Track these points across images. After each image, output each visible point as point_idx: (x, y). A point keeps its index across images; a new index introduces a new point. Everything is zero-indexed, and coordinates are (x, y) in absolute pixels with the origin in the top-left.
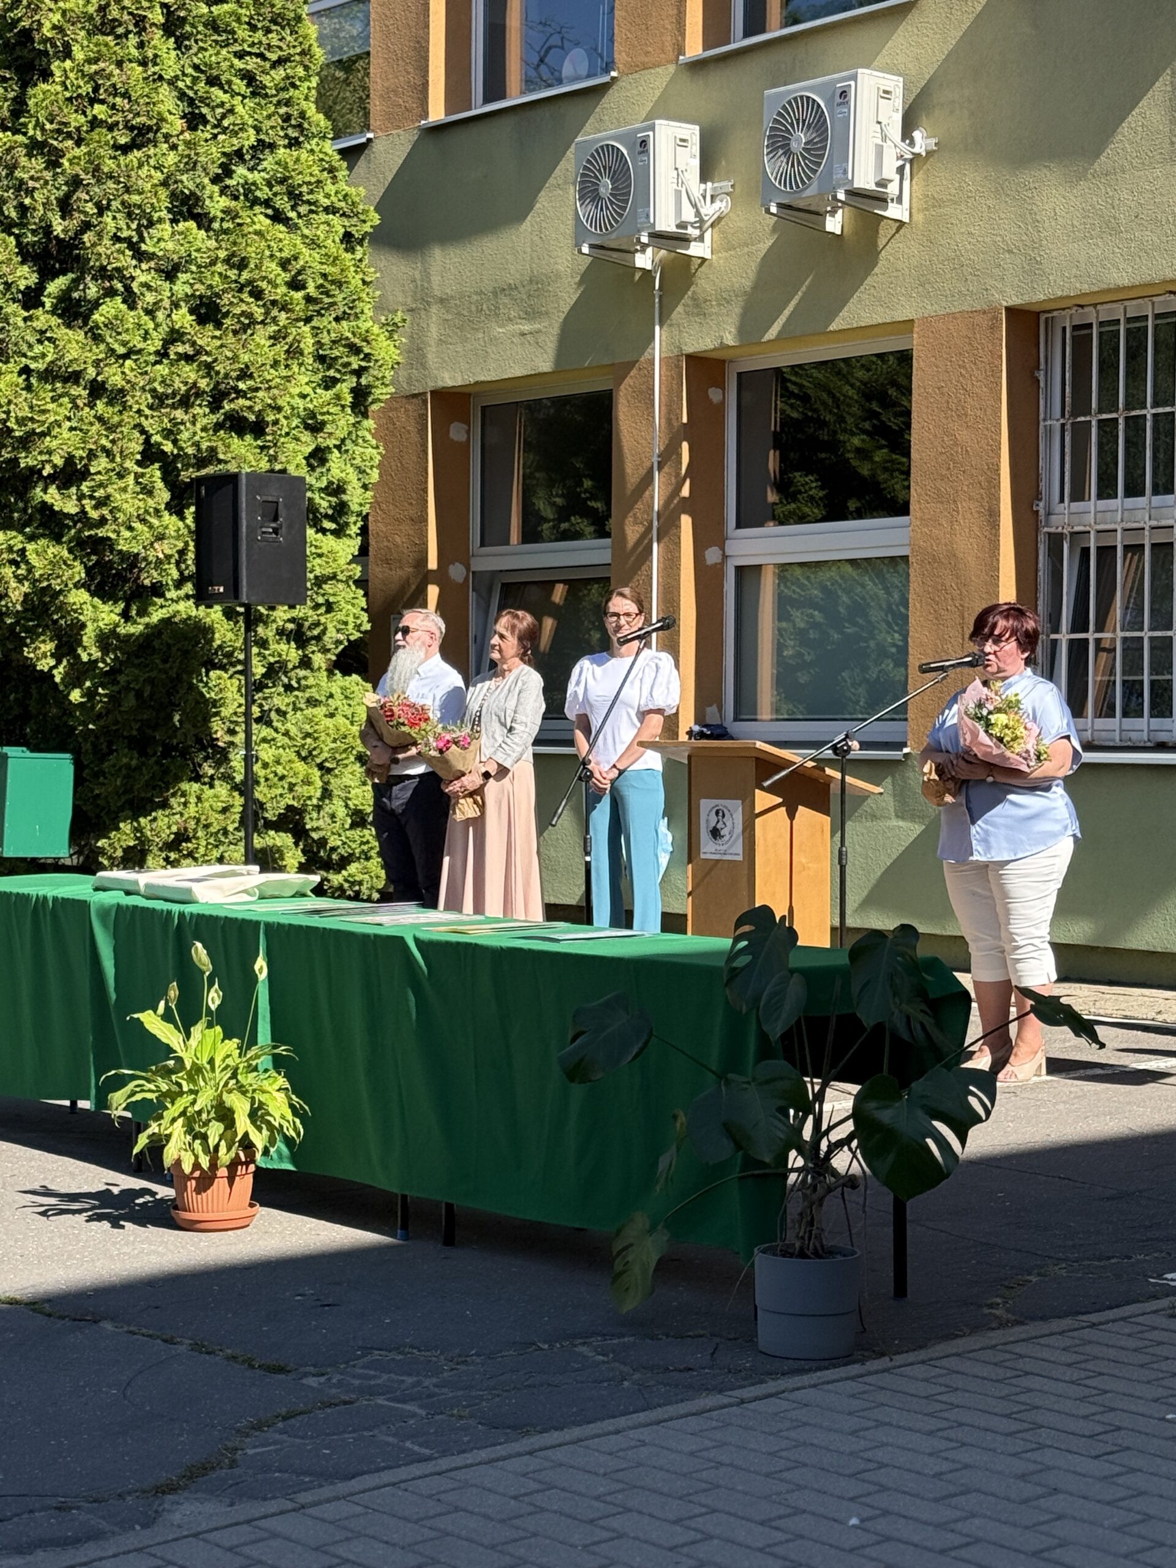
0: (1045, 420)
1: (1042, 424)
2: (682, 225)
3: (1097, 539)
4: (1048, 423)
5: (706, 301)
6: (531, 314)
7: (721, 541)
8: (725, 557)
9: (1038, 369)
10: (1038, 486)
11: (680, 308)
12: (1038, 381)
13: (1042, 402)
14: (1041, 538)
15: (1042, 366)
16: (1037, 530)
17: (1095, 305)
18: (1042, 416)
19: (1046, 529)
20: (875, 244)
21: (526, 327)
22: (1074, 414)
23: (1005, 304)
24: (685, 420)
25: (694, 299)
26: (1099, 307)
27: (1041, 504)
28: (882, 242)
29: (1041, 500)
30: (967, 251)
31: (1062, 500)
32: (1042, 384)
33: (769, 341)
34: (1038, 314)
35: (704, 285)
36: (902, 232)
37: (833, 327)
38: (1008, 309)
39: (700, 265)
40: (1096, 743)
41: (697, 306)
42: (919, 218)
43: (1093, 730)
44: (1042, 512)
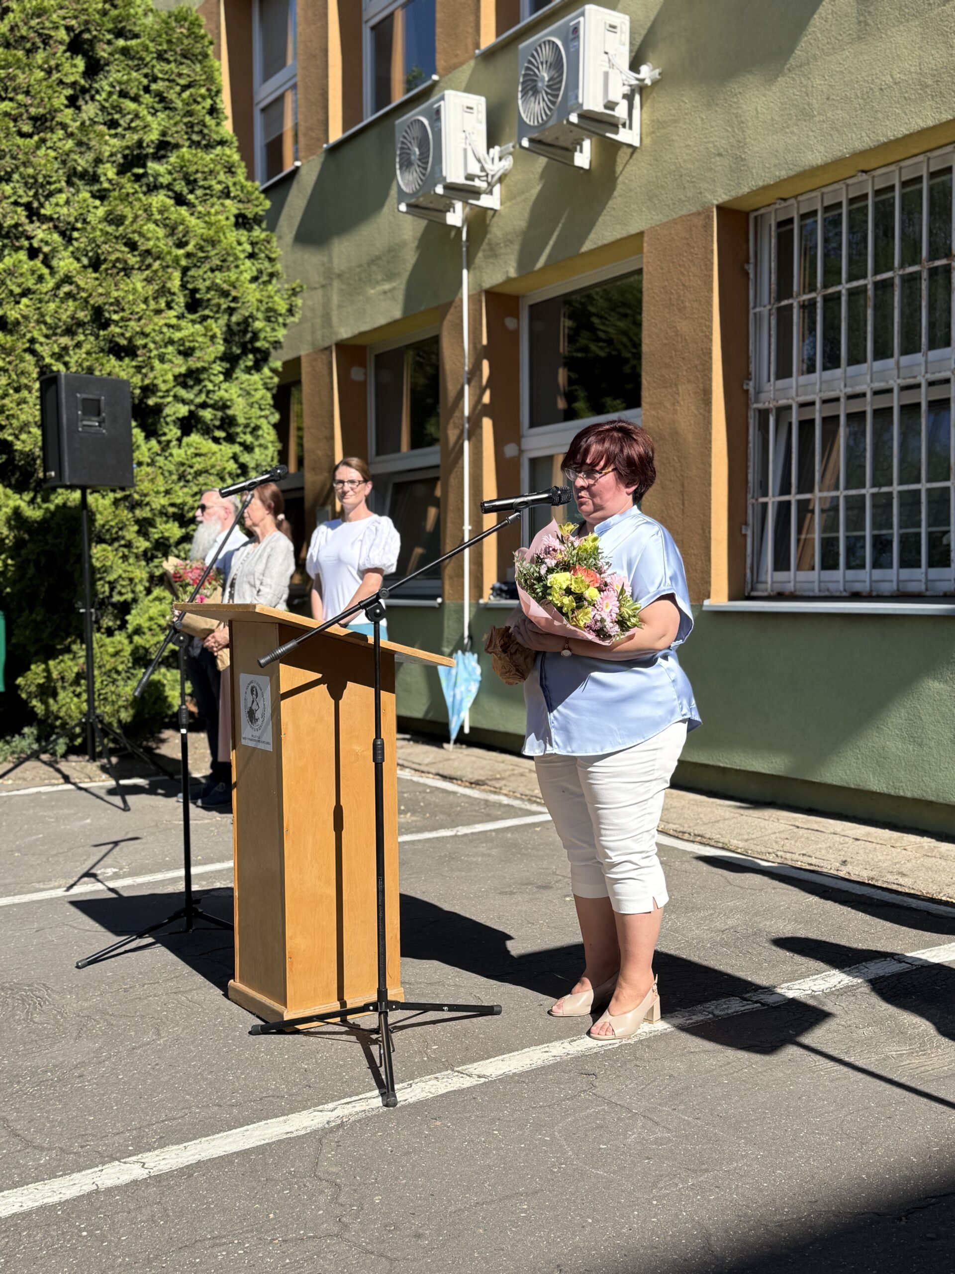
0: (755, 307)
1: (752, 312)
2: (470, 177)
3: (799, 413)
4: (757, 310)
5: (497, 244)
6: (390, 276)
7: (517, 438)
8: (521, 451)
9: (748, 262)
10: (748, 367)
11: (480, 255)
12: (747, 274)
13: (751, 292)
14: (751, 414)
15: (752, 260)
16: (747, 406)
17: (796, 197)
18: (751, 305)
19: (755, 406)
20: (614, 172)
21: (387, 287)
22: (779, 299)
23: (715, 202)
24: (485, 341)
25: (490, 244)
26: (800, 198)
27: (751, 383)
28: (619, 169)
29: (750, 379)
30: (685, 161)
31: (769, 380)
32: (752, 276)
33: (541, 269)
34: (747, 214)
35: (496, 231)
36: (635, 156)
37: (584, 249)
38: (719, 208)
39: (493, 216)
40: (798, 593)
41: (491, 249)
42: (647, 141)
43: (795, 582)
44: (752, 391)
